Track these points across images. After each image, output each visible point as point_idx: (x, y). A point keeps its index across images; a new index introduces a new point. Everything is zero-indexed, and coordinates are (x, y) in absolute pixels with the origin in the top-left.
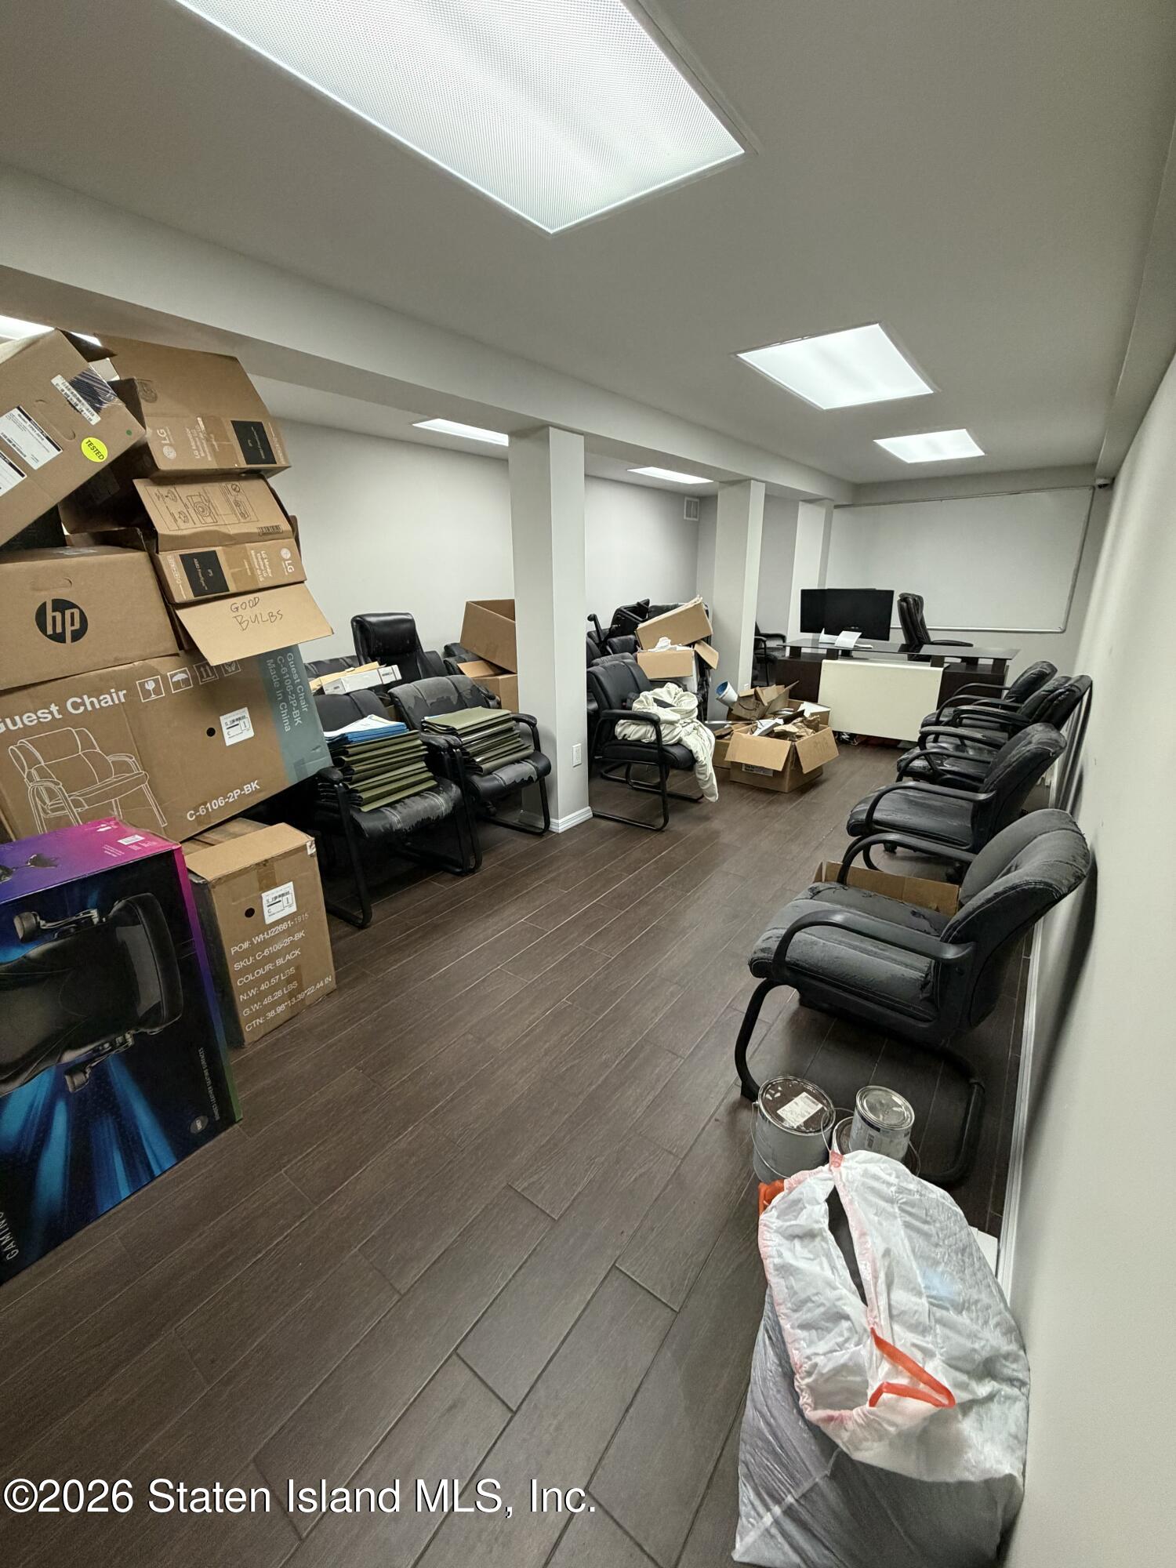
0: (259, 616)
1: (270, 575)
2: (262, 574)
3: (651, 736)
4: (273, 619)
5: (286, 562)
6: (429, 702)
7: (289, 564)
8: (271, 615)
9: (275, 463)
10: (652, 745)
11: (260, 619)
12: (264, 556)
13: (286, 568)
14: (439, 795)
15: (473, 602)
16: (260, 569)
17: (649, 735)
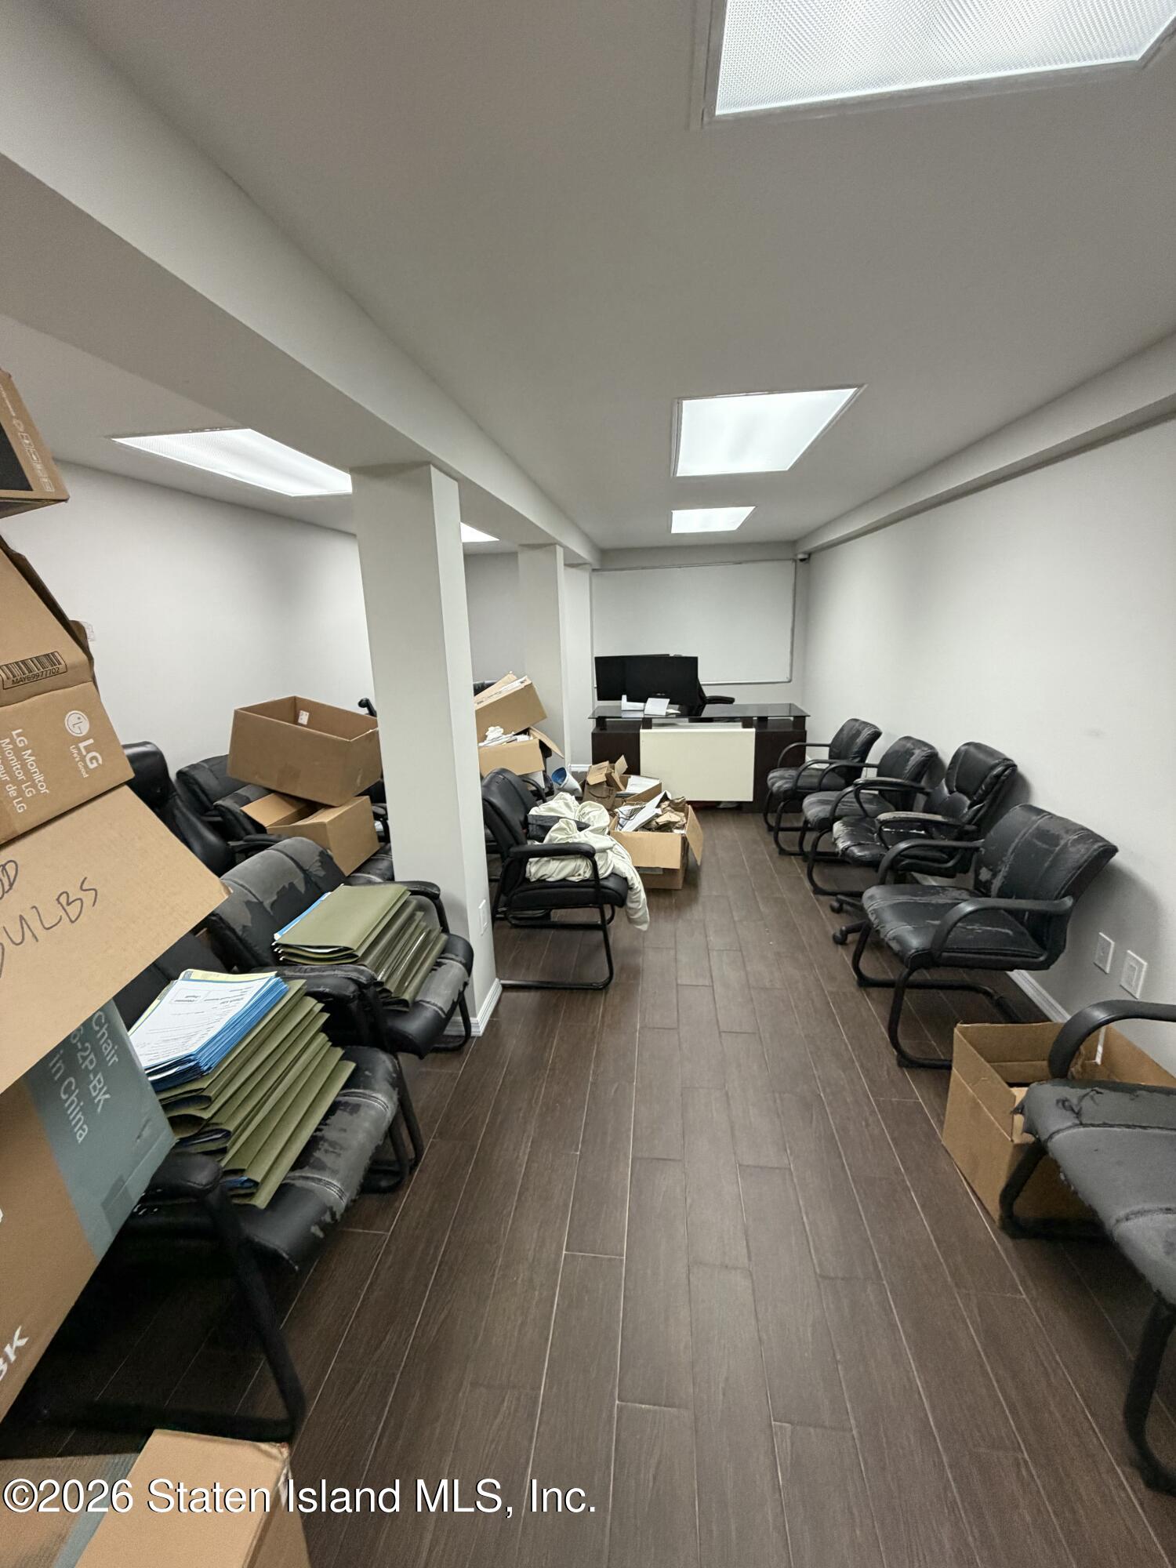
0: (31, 918)
1: (44, 790)
2: (20, 793)
3: (585, 872)
4: (74, 910)
5: (82, 745)
6: (267, 904)
7: (88, 749)
8: (64, 900)
9: (29, 488)
10: (588, 883)
11: (36, 925)
12: (22, 742)
13: (83, 759)
14: (374, 1090)
15: (242, 709)
16: (14, 781)
17: (581, 872)
